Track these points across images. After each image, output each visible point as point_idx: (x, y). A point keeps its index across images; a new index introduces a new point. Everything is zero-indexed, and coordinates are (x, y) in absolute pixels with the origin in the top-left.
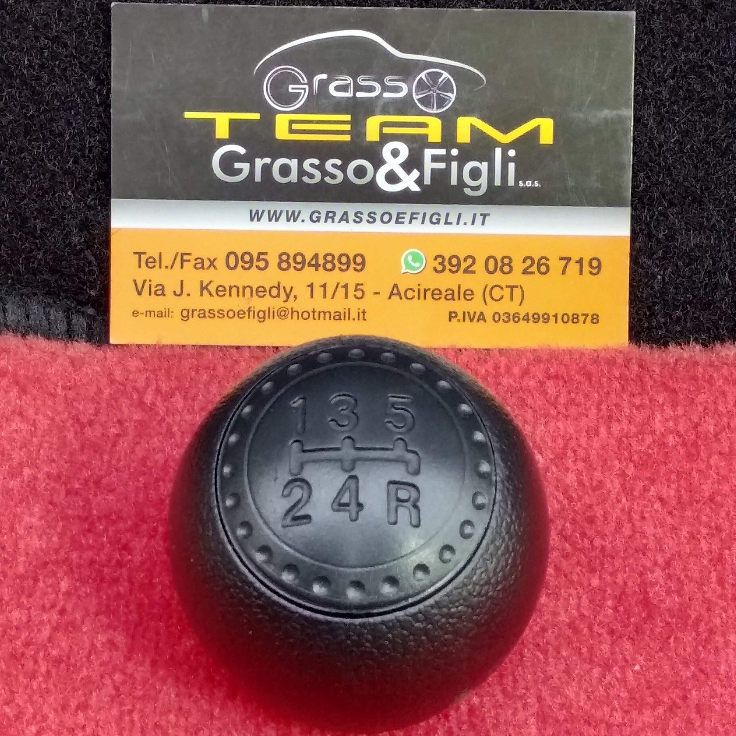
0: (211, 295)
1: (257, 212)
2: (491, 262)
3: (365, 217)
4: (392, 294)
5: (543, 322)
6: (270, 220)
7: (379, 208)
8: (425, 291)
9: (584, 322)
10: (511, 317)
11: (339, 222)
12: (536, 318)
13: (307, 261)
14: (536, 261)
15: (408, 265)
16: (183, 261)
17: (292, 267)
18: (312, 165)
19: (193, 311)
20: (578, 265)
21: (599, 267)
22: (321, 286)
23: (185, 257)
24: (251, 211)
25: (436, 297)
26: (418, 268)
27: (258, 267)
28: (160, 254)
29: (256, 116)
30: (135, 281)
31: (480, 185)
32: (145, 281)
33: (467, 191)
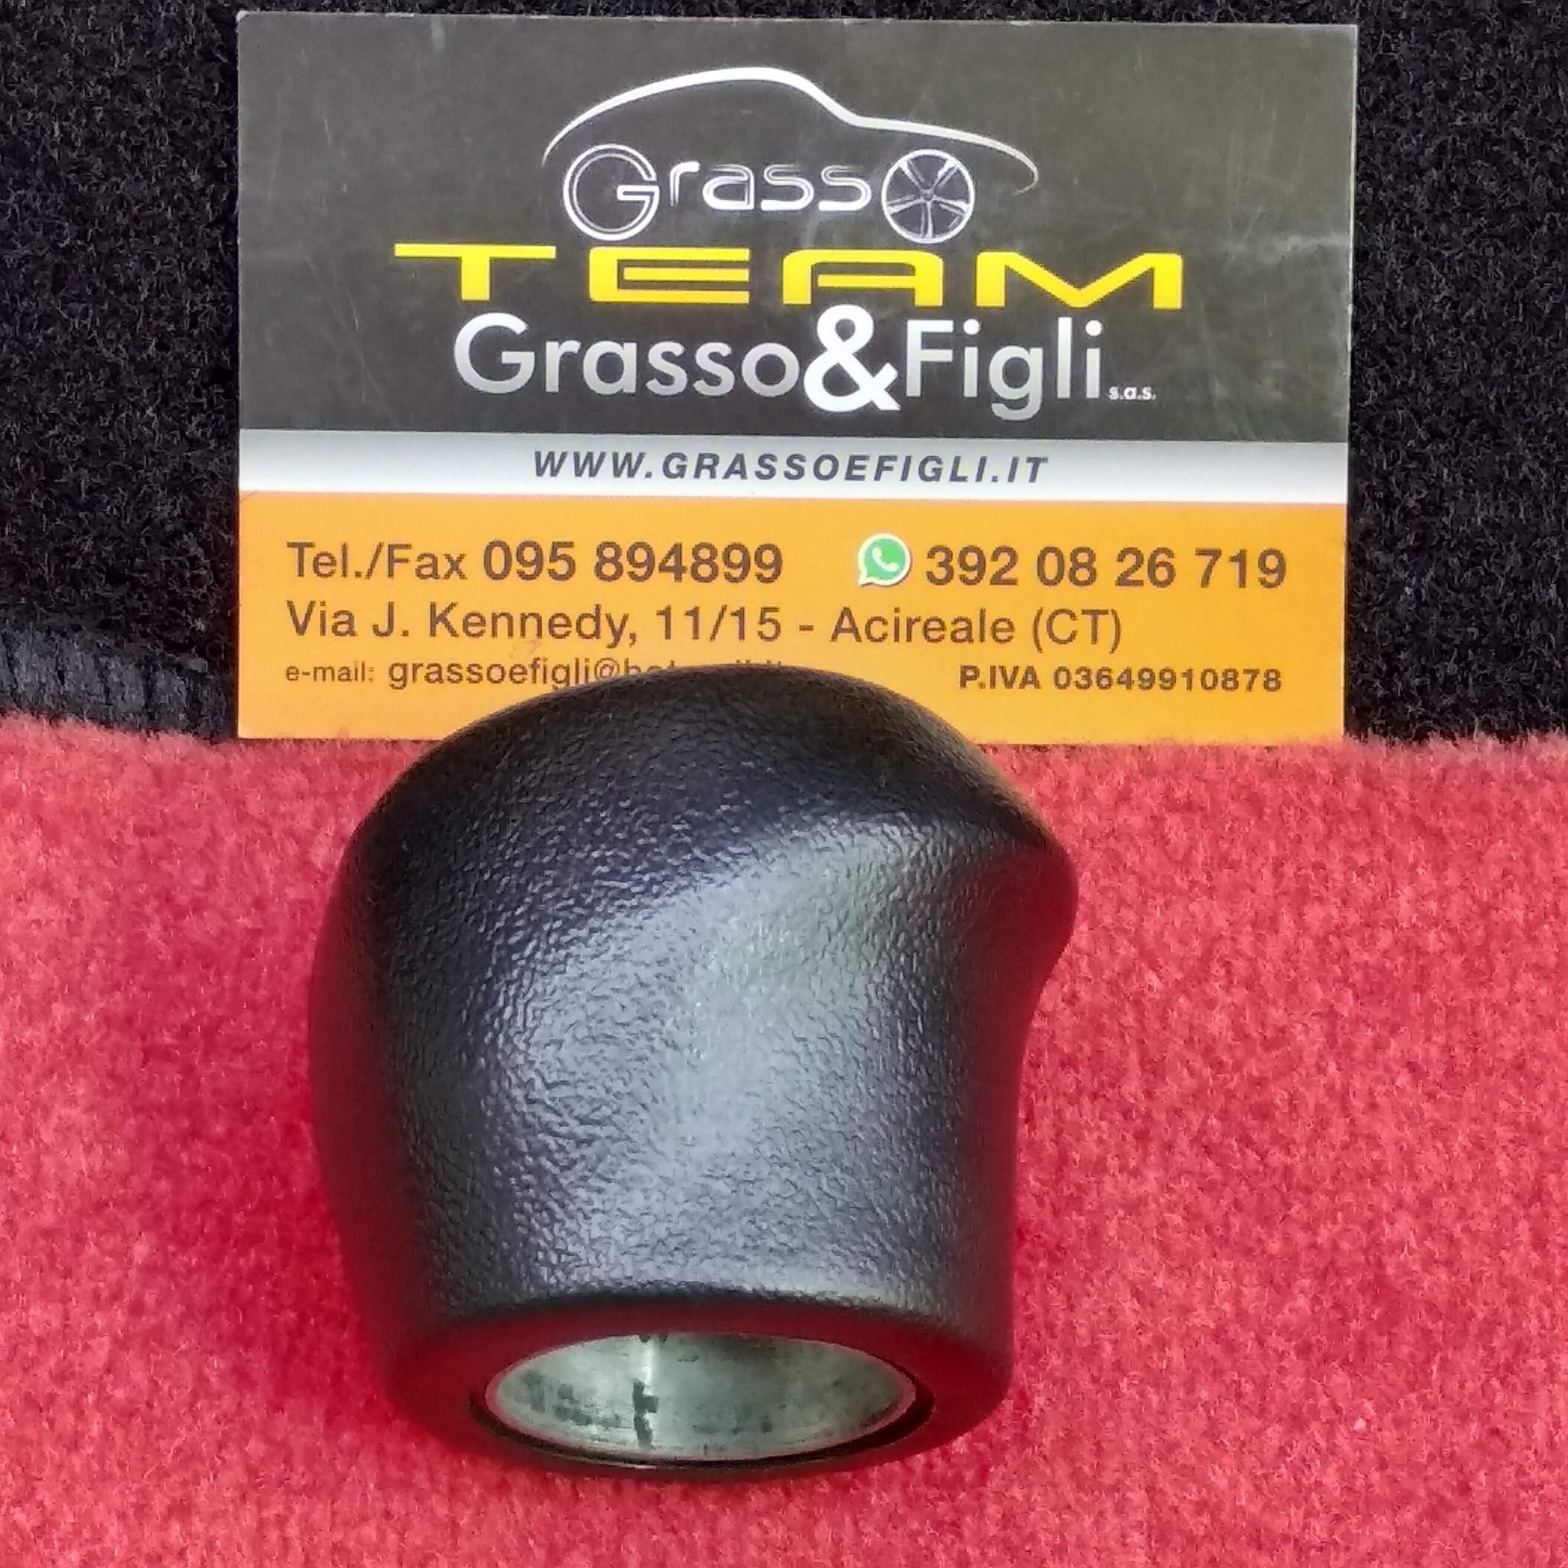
0: (454, 633)
1: (551, 456)
2: (1051, 559)
3: (781, 466)
4: (838, 630)
5: (1163, 688)
6: (579, 473)
7: (811, 447)
8: (910, 623)
9: (1250, 688)
10: (1093, 678)
11: (727, 476)
12: (1148, 679)
13: (658, 561)
14: (1147, 557)
15: (874, 570)
16: (392, 561)
17: (625, 574)
18: (668, 356)
19: (416, 667)
20: (1236, 565)
21: (1281, 570)
22: (688, 614)
23: (398, 554)
24: (538, 455)
25: (933, 635)
26: (895, 574)
27: (553, 574)
28: (345, 548)
29: (548, 252)
30: (290, 604)
31: (1027, 397)
32: (312, 604)
33: (999, 410)
